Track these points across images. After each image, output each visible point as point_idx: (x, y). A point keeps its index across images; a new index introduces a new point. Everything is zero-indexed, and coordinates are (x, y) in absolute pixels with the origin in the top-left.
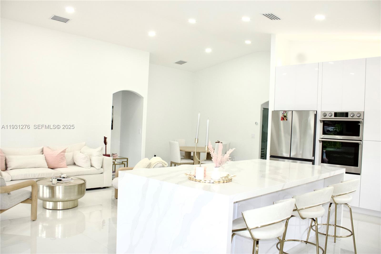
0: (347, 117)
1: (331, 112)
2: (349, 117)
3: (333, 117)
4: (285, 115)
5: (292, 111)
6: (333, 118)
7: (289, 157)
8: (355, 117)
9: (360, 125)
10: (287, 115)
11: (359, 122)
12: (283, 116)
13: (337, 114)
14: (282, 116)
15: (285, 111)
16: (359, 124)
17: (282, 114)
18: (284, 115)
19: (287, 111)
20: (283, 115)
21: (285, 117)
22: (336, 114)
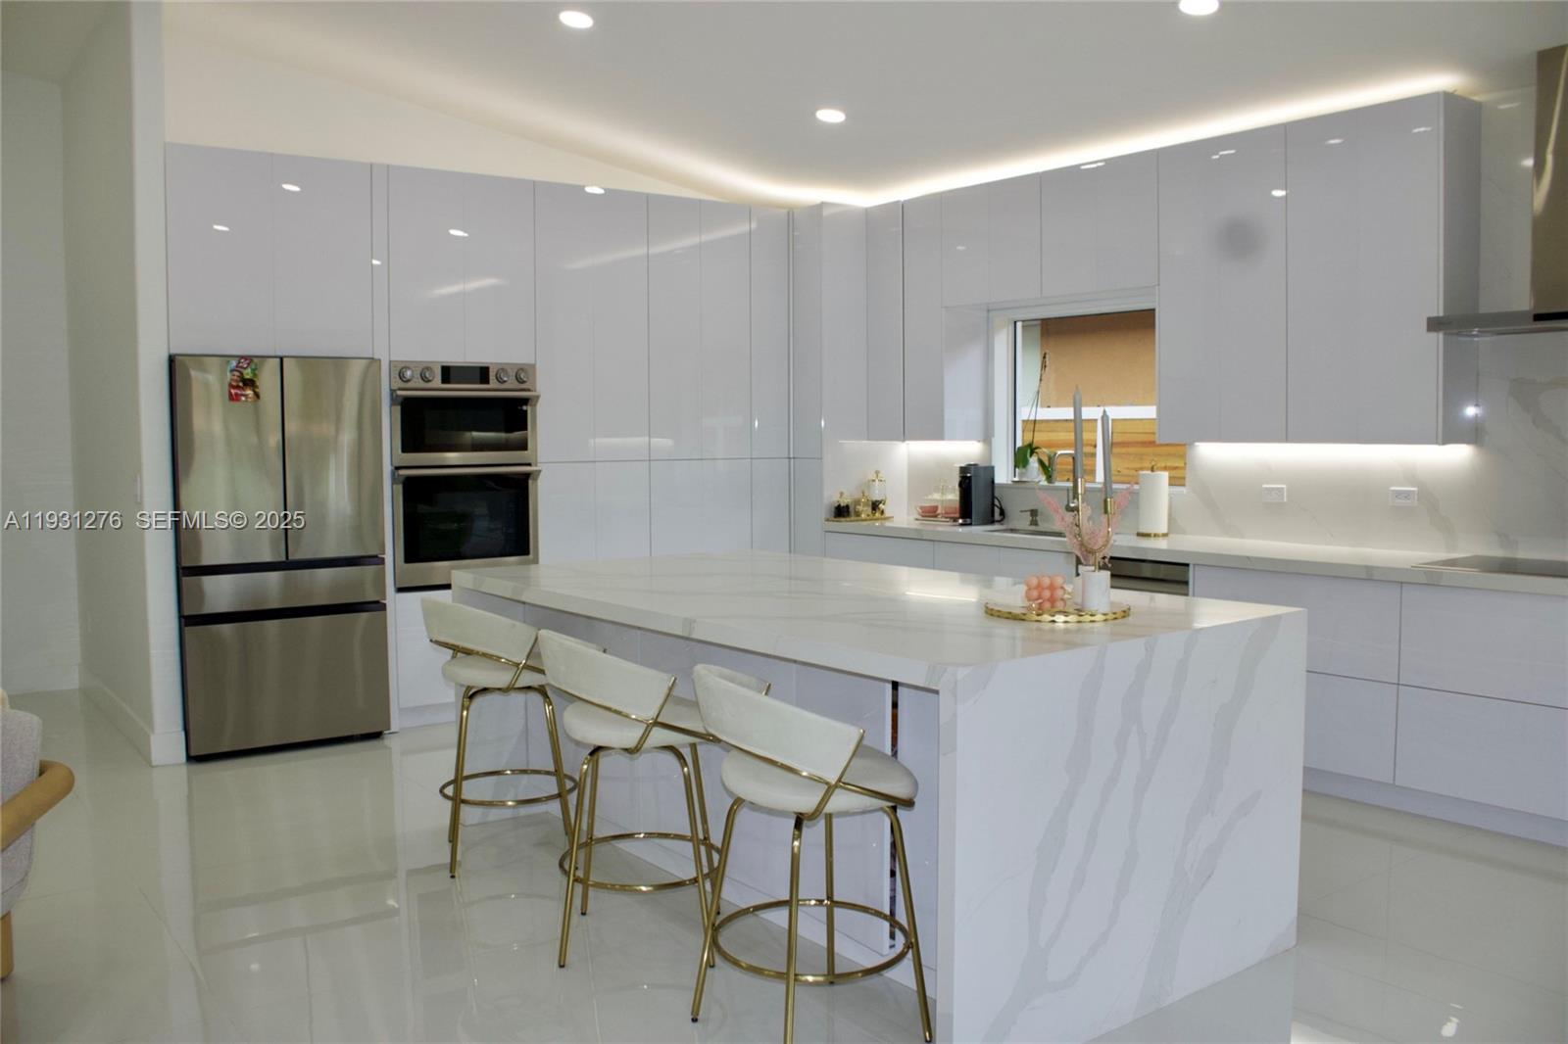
0: (487, 382)
1: (430, 365)
2: (493, 383)
3: (437, 382)
4: (248, 377)
5: (282, 359)
6: (437, 388)
7: (284, 559)
8: (511, 383)
9: (526, 411)
10: (255, 375)
11: (525, 401)
12: (236, 381)
13: (452, 374)
14: (232, 380)
15: (249, 359)
16: (525, 408)
17: (232, 371)
18: (242, 374)
19: (255, 360)
20: (237, 374)
21: (250, 383)
22: (448, 374)
